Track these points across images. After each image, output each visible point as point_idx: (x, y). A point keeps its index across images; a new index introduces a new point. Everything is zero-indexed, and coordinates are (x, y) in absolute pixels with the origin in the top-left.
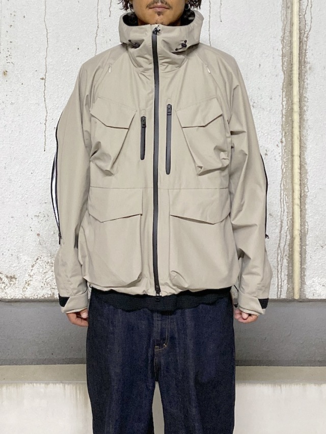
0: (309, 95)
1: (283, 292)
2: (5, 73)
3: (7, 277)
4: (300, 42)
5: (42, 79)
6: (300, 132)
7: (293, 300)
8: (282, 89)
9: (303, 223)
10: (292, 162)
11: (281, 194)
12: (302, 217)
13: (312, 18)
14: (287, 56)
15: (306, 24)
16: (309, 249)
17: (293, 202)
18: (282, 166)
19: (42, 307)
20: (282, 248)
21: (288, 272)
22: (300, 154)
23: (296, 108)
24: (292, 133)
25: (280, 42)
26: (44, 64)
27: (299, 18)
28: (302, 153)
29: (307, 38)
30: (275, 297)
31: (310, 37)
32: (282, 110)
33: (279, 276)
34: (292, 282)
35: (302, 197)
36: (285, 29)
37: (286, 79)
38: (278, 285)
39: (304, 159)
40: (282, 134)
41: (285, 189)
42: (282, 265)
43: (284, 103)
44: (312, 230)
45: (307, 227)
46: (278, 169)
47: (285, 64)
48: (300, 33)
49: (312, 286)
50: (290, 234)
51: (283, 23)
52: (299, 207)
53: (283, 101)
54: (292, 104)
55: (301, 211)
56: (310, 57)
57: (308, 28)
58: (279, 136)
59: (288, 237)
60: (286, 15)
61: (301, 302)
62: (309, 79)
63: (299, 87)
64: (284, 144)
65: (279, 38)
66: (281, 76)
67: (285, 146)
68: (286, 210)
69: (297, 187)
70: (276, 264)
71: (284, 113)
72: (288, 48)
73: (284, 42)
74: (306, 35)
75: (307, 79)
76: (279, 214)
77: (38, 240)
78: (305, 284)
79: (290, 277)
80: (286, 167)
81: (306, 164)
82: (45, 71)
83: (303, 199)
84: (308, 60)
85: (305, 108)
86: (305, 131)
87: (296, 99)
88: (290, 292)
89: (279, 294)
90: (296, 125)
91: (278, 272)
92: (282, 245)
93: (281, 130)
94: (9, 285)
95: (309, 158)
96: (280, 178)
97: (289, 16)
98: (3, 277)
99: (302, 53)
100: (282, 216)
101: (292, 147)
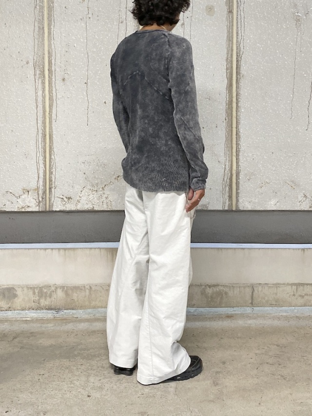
0: (241, 92)
1: (226, 206)
2: (64, 80)
3: (67, 198)
4: (237, 61)
5: (86, 83)
6: (236, 113)
7: (232, 211)
9: (238, 166)
10: (232, 131)
12: (237, 163)
13: (244, 47)
14: (229, 69)
15: (240, 50)
16: (241, 182)
17: (232, 154)
18: (226, 133)
19: (87, 215)
20: (225, 181)
21: (229, 193)
22: (236, 127)
23: (234, 100)
24: (232, 114)
25: (225, 61)
26: (87, 74)
27: (237, 47)
28: (238, 126)
30: (221, 209)
31: (242, 58)
32: (226, 101)
33: (224, 197)
34: (231, 200)
35: (238, 152)
36: (228, 53)
37: (228, 83)
38: (223, 202)
39: (239, 129)
40: (226, 115)
41: (227, 147)
42: (225, 190)
43: (227, 97)
44: (243, 170)
45: (240, 168)
46: (223, 135)
47: (228, 74)
48: (237, 56)
49: (243, 203)
50: (230, 172)
51: (227, 49)
52: (235, 157)
54: (232, 97)
55: (237, 159)
56: (242, 70)
57: (241, 53)
58: (224, 116)
59: (229, 175)
61: (236, 212)
63: (236, 87)
64: (227, 120)
65: (225, 59)
66: (226, 81)
67: (227, 122)
68: (228, 159)
69: (234, 146)
70: (222, 190)
72: (230, 64)
74: (240, 57)
75: (241, 83)
77: (85, 176)
78: (238, 201)
79: (230, 197)
80: (228, 134)
81: (239, 132)
82: (87, 79)
84: (241, 72)
85: (239, 100)
86: (239, 113)
87: (234, 95)
88: (230, 206)
89: (224, 207)
90: (234, 110)
91: (223, 194)
92: (225, 179)
93: (225, 113)
94: (67, 202)
95: (241, 130)
96: (225, 140)
97: (231, 45)
98: (64, 198)
99: (238, 67)
100: (225, 162)
101: (232, 122)
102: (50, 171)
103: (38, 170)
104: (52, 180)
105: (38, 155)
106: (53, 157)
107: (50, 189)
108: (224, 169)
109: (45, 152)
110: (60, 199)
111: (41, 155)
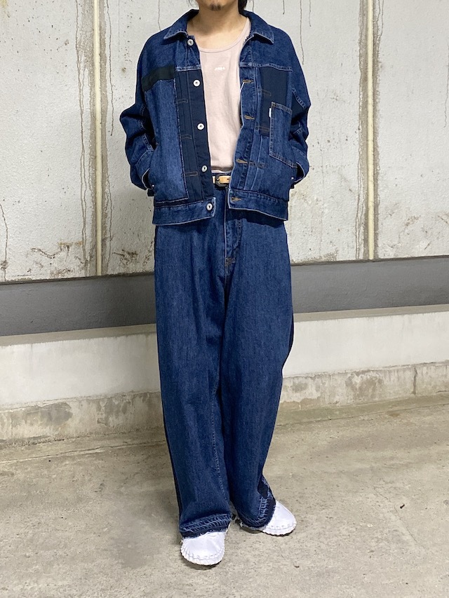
0: (380, 89)
1: (360, 254)
2: (123, 70)
3: (129, 253)
4: (374, 45)
6: (373, 120)
7: (369, 261)
8: (359, 85)
9: (376, 196)
10: (367, 145)
11: (358, 173)
12: (375, 191)
13: (383, 24)
14: (363, 56)
15: (378, 29)
16: (380, 217)
17: (368, 179)
18: (359, 149)
20: (359, 218)
21: (364, 237)
22: (374, 139)
23: (370, 100)
24: (367, 121)
25: (358, 45)
27: (373, 24)
30: (354, 259)
31: (382, 40)
32: (359, 102)
33: (357, 240)
34: (367, 245)
36: (361, 33)
37: (362, 76)
38: (356, 248)
39: (377, 143)
40: (359, 122)
41: (362, 169)
42: (359, 231)
43: (361, 96)
44: (383, 202)
45: (379, 199)
46: (355, 151)
47: (362, 63)
48: (374, 37)
49: (383, 248)
50: (365, 205)
51: (360, 28)
52: (373, 183)
54: (367, 97)
55: (374, 186)
56: (381, 58)
57: (380, 33)
58: (357, 124)
59: (364, 209)
60: (362, 22)
61: (375, 262)
63: (373, 83)
64: (360, 131)
65: (357, 41)
66: (359, 73)
67: (361, 133)
68: (362, 186)
69: (371, 167)
70: (354, 231)
71: (361, 104)
72: (364, 50)
74: (378, 39)
75: (380, 76)
76: (357, 190)
78: (378, 246)
79: (366, 241)
80: (363, 150)
81: (378, 147)
83: (376, 176)
84: (380, 60)
85: (377, 100)
86: (378, 119)
87: (370, 93)
88: (366, 254)
90: (370, 115)
91: (356, 237)
92: (359, 215)
93: (358, 119)
94: (130, 260)
95: (380, 143)
96: (358, 159)
97: (365, 22)
98: (125, 254)
99: (375, 54)
100: (359, 190)
101: (367, 133)
102: (103, 213)
103: (84, 211)
104: (106, 227)
105: (84, 189)
106: (107, 190)
107: (103, 240)
108: (357, 201)
109: (95, 183)
110: (119, 256)
111: (88, 189)
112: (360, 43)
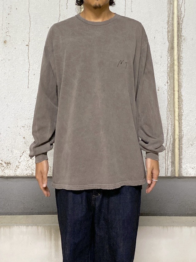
0: (183, 55)
1: (168, 173)
2: (5, 42)
3: (5, 163)
4: (178, 24)
5: (27, 45)
6: (178, 77)
7: (175, 177)
8: (168, 52)
9: (180, 131)
10: (174, 94)
11: (167, 114)
12: (180, 127)
13: (185, 10)
14: (171, 32)
15: (181, 13)
16: (184, 147)
17: (174, 118)
18: (168, 97)
20: (168, 146)
22: (179, 90)
23: (176, 63)
24: (174, 77)
25: (166, 24)
26: (28, 37)
27: (178, 10)
28: (180, 89)
29: (182, 21)
30: (164, 175)
31: (184, 21)
32: (168, 64)
33: (167, 162)
34: (174, 166)
35: (180, 116)
36: (169, 16)
37: (170, 45)
38: (166, 168)
39: (181, 93)
40: (168, 78)
41: (170, 111)
42: (168, 156)
44: (186, 135)
45: (183, 133)
46: (165, 99)
47: (169, 36)
48: (178, 19)
49: (186, 169)
50: (172, 137)
51: (168, 13)
52: (178, 121)
53: (168, 59)
54: (174, 60)
55: (179, 124)
57: (182, 16)
58: (166, 79)
59: (171, 140)
60: (170, 8)
61: (179, 178)
62: (183, 45)
63: (178, 50)
65: (166, 21)
66: (167, 44)
67: (169, 85)
68: (170, 123)
69: (177, 110)
70: (164, 156)
71: (169, 66)
72: (171, 27)
73: (168, 24)
74: (181, 20)
75: (182, 46)
76: (166, 126)
77: (24, 141)
78: (182, 167)
79: (173, 163)
80: (170, 97)
81: (182, 96)
82: (29, 41)
83: (180, 117)
84: (183, 34)
85: (181, 63)
86: (181, 76)
87: (176, 57)
88: (173, 173)
89: (166, 173)
90: (176, 73)
91: (166, 160)
92: (168, 144)
93: (167, 76)
94: (6, 168)
95: (183, 93)
96: (167, 104)
97: (172, 9)
98: (3, 163)
99: (179, 30)
101: (174, 86)
108: (166, 134)
112: (168, 23)
